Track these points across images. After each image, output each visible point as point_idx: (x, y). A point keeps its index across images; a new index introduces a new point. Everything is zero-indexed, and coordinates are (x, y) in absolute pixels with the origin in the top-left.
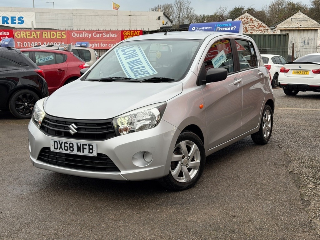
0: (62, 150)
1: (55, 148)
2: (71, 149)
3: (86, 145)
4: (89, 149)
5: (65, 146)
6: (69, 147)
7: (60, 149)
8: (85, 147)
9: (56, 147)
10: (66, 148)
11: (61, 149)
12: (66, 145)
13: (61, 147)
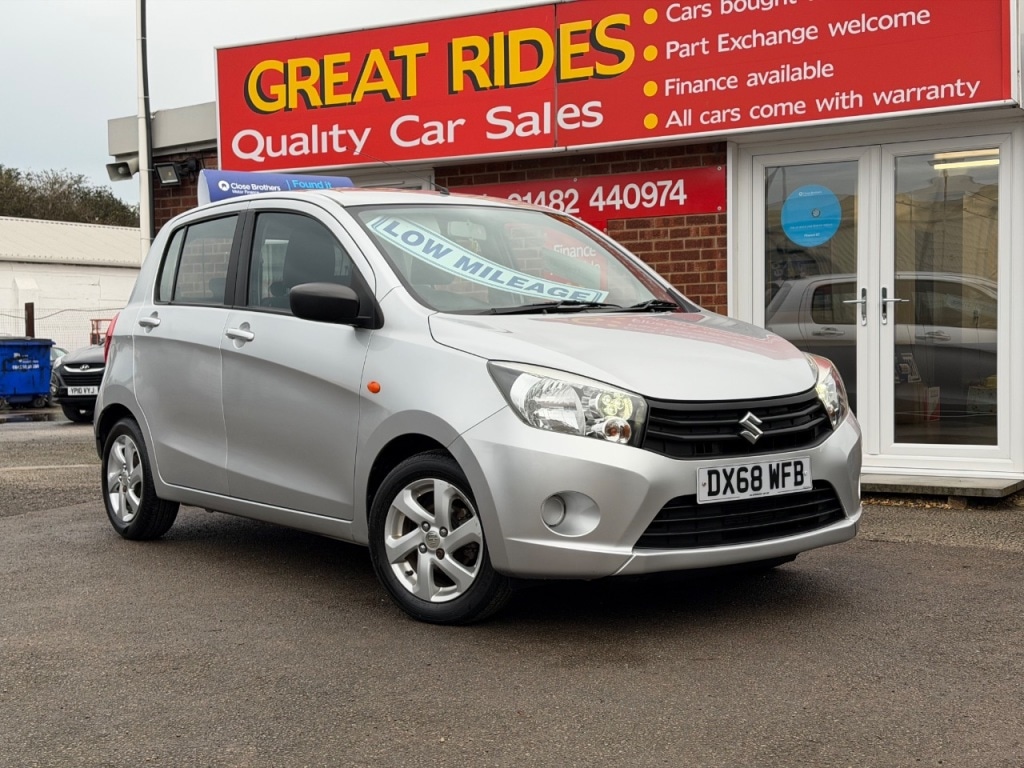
0: (733, 492)
1: (711, 493)
2: (757, 484)
3: (789, 464)
4: (797, 473)
5: (740, 480)
6: (750, 480)
7: (725, 492)
8: (788, 470)
9: (714, 489)
10: (743, 485)
11: (729, 490)
12: (743, 475)
13: (729, 485)
